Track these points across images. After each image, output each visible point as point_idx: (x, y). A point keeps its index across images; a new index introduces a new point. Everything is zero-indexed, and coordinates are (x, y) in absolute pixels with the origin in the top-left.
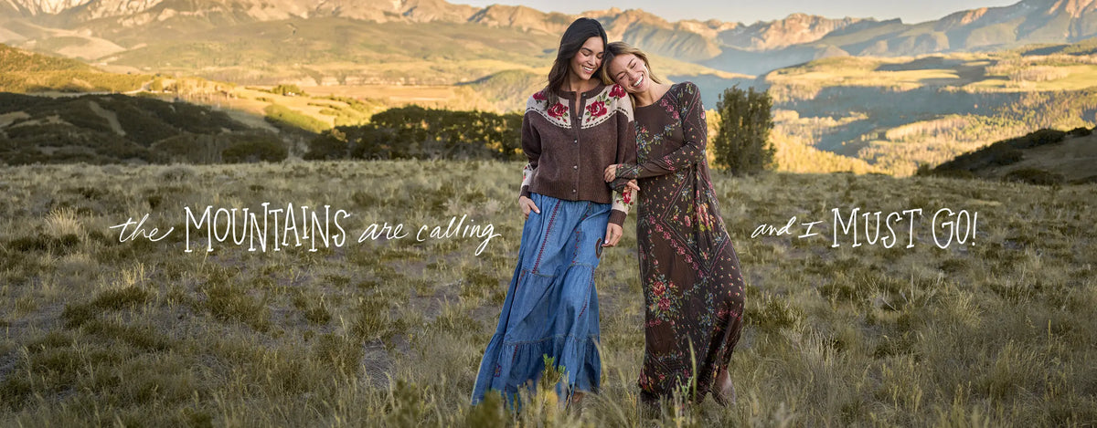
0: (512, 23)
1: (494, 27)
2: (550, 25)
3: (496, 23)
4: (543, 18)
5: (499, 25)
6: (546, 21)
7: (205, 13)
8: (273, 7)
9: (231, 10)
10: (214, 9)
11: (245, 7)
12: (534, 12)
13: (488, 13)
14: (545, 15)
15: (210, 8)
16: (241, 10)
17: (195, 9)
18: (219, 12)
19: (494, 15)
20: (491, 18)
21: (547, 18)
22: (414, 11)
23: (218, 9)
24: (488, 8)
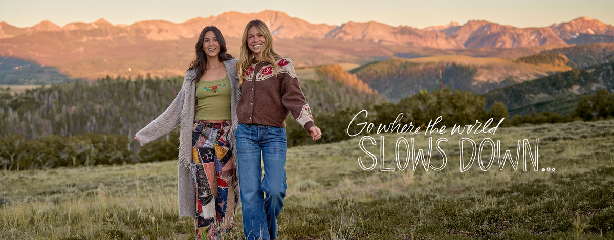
0: (364, 36)
1: (349, 41)
2: (399, 36)
3: (350, 37)
4: (392, 30)
5: (353, 39)
6: (394, 33)
7: (114, 38)
8: (167, 31)
9: (134, 35)
10: (121, 35)
11: (145, 32)
12: (384, 26)
13: (343, 29)
14: (394, 28)
15: (118, 33)
16: (142, 35)
17: (107, 35)
18: (124, 37)
19: (349, 30)
20: (346, 33)
21: (396, 31)
22: (280, 30)
23: (125, 34)
24: (343, 25)
